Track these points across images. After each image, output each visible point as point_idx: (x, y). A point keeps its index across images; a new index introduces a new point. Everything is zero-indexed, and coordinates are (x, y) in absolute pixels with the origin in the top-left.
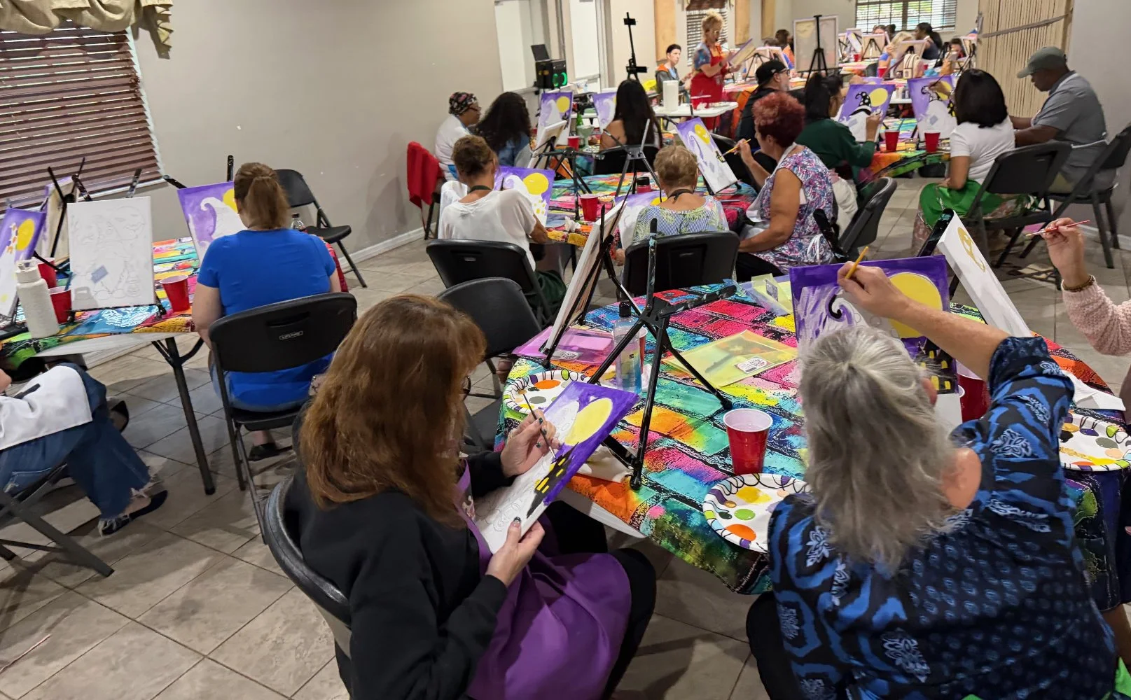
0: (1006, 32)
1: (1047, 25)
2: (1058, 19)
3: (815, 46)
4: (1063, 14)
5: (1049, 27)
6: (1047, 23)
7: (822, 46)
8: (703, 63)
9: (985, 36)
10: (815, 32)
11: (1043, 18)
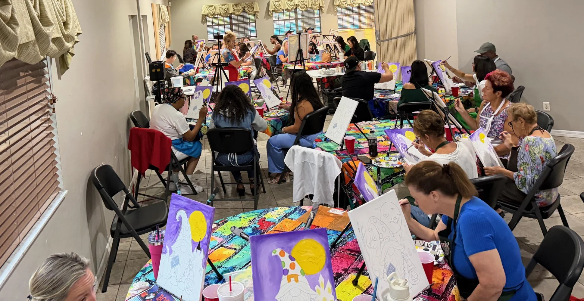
0: (391, 39)
1: (408, 36)
2: (411, 33)
3: (297, 48)
4: (414, 31)
5: (408, 37)
6: (407, 35)
7: (301, 48)
8: (231, 60)
9: (382, 41)
10: (298, 41)
11: (406, 33)
